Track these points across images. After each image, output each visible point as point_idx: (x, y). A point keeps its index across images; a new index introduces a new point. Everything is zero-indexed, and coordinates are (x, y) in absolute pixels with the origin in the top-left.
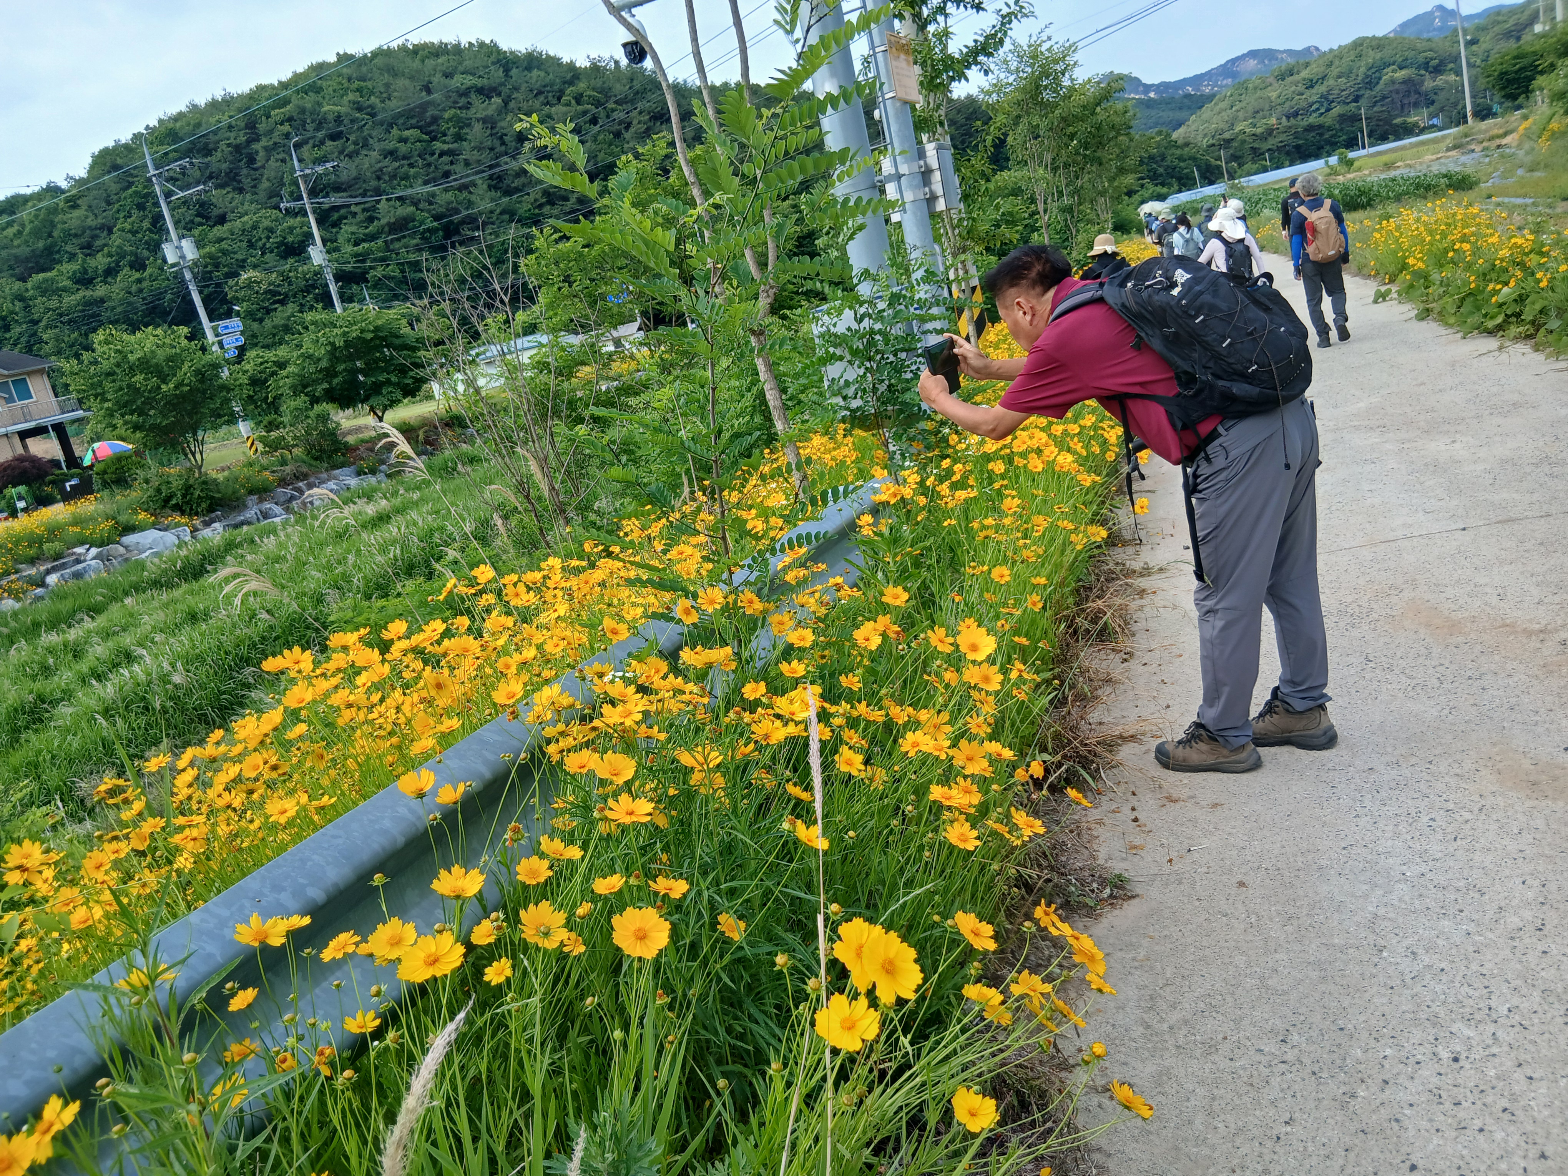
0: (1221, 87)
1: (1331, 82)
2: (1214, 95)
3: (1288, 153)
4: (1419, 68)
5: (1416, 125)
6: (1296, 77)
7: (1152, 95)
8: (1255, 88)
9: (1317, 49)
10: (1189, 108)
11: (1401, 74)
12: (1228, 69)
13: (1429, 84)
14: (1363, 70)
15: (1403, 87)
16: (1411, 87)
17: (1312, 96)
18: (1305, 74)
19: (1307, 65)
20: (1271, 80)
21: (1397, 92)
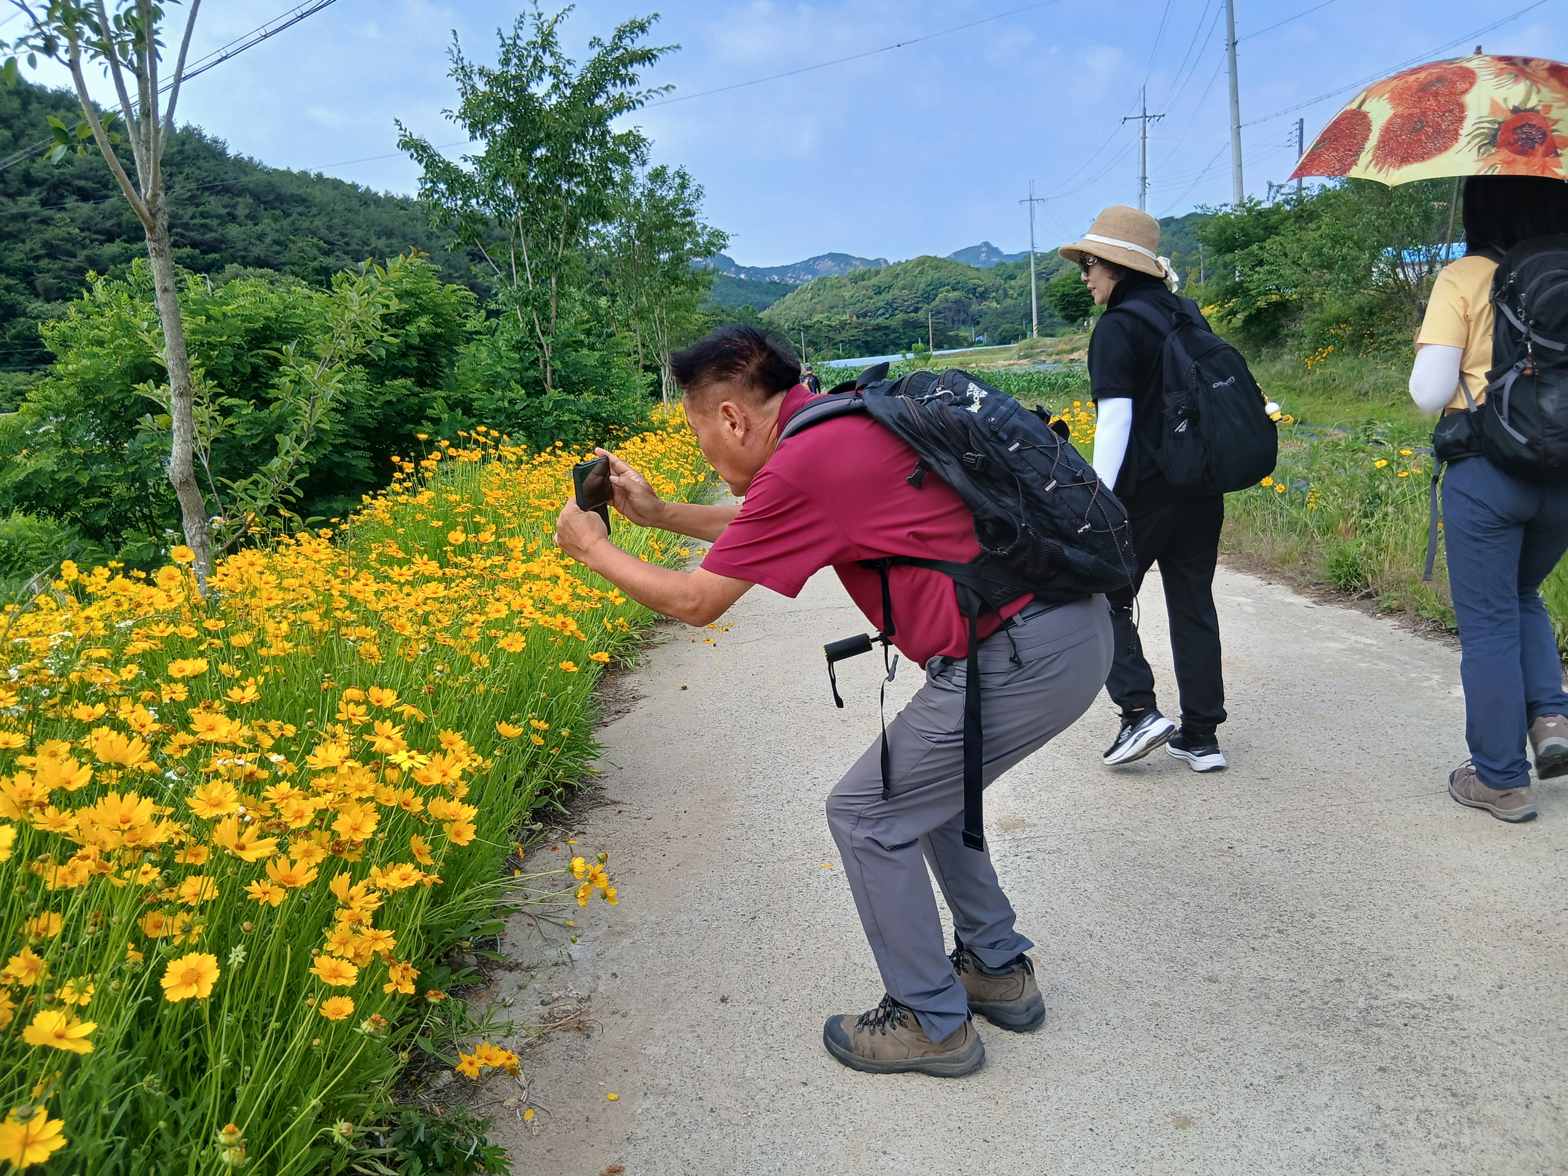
0: (802, 281)
1: (896, 292)
2: (796, 287)
3: (858, 347)
4: (968, 292)
5: (965, 339)
6: (866, 283)
7: (743, 276)
8: (832, 286)
9: (886, 261)
10: (774, 294)
11: (953, 295)
12: (809, 266)
13: (975, 307)
14: (923, 285)
15: (954, 306)
16: (960, 306)
17: (880, 301)
18: (874, 281)
19: (877, 273)
20: (846, 281)
21: (950, 309)
